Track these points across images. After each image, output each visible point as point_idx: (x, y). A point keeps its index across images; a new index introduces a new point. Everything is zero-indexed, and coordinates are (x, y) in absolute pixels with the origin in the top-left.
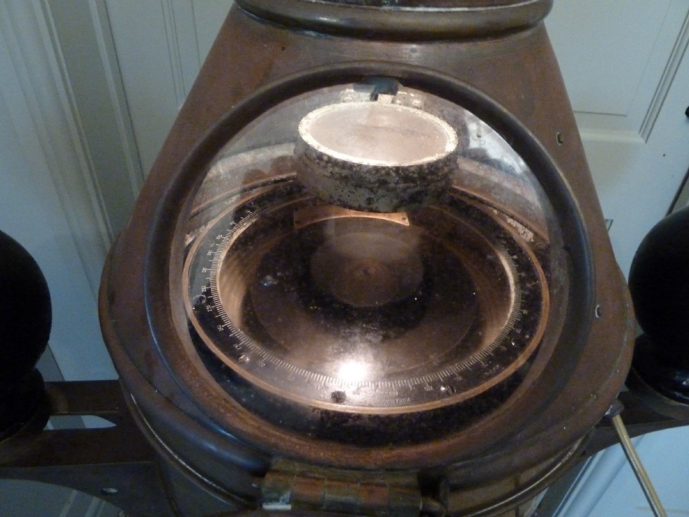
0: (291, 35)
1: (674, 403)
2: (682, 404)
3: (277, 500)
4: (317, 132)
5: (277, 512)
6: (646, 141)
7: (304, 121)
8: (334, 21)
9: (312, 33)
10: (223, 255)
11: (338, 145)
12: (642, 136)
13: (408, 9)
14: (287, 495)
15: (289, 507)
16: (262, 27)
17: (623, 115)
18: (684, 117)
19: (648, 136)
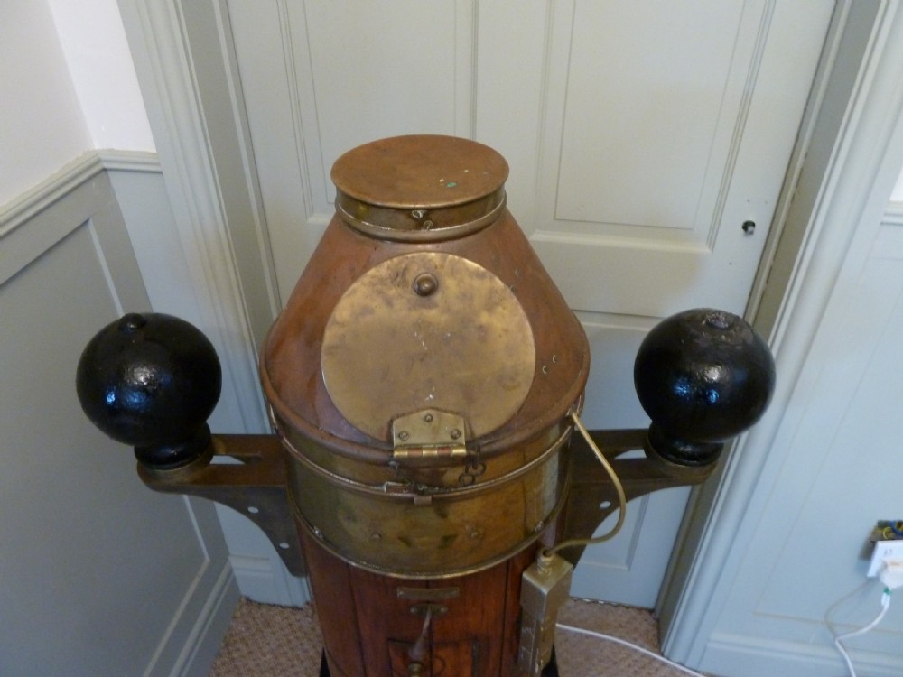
0: (379, 243)
1: (671, 464)
6: (712, 251)
8: (400, 237)
9: (389, 242)
12: (709, 247)
13: (433, 230)
17: (690, 229)
18: (742, 231)
19: (713, 246)
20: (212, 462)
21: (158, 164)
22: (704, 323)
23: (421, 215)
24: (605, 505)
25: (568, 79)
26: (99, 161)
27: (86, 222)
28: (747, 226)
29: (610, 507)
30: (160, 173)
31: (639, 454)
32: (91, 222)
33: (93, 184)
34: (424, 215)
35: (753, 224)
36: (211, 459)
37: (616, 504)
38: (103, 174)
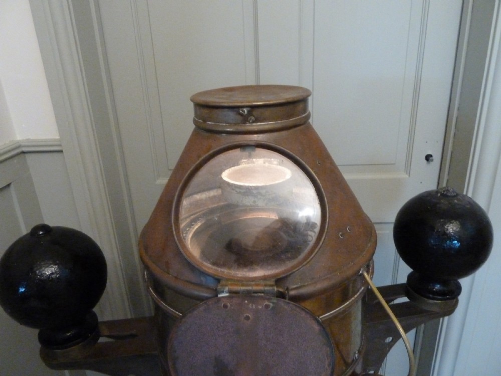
0: (218, 136)
2: (436, 301)
3: (223, 292)
4: (229, 176)
5: (223, 297)
6: (409, 176)
7: (223, 173)
8: (231, 130)
9: (224, 135)
10: (190, 236)
11: (239, 180)
12: (407, 174)
13: (255, 124)
14: (227, 289)
15: (228, 295)
16: (207, 134)
17: (394, 164)
18: (426, 161)
19: (409, 173)
20: (99, 341)
21: (60, 145)
22: (439, 195)
23: (246, 111)
24: (389, 339)
25: (313, 77)
26: (19, 147)
27: (9, 185)
28: (428, 158)
29: (392, 341)
30: (61, 151)
31: (405, 299)
32: (12, 186)
33: (15, 160)
34: (248, 112)
35: (431, 156)
36: (98, 339)
37: (397, 336)
38: (22, 155)
